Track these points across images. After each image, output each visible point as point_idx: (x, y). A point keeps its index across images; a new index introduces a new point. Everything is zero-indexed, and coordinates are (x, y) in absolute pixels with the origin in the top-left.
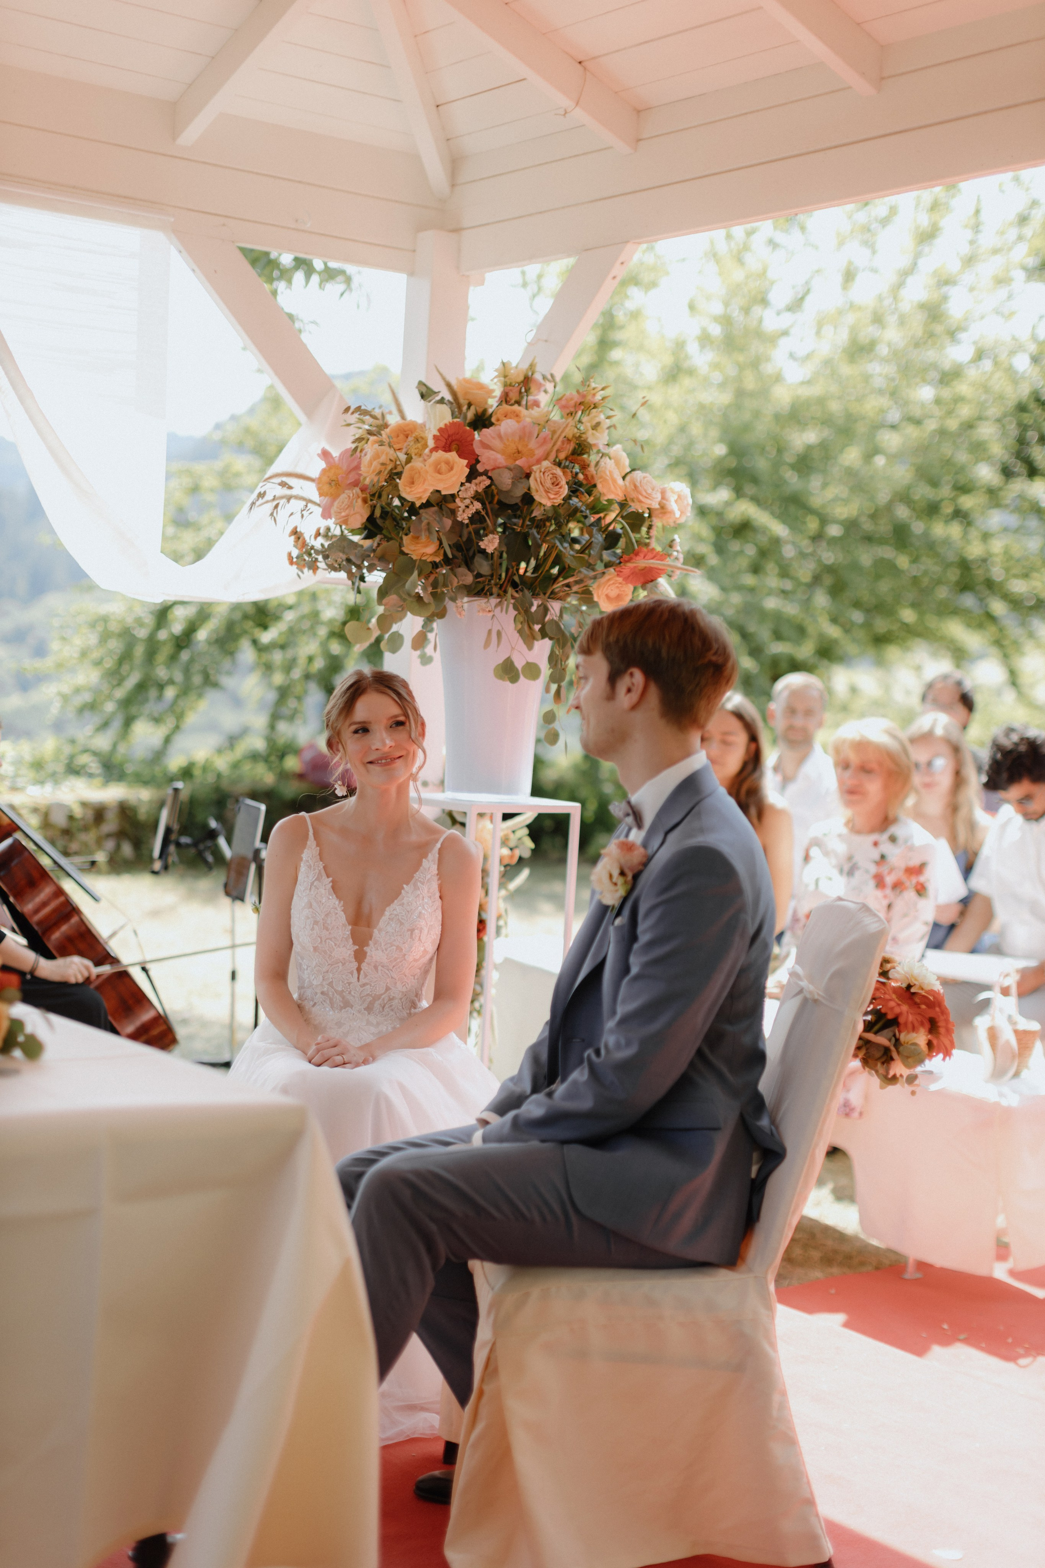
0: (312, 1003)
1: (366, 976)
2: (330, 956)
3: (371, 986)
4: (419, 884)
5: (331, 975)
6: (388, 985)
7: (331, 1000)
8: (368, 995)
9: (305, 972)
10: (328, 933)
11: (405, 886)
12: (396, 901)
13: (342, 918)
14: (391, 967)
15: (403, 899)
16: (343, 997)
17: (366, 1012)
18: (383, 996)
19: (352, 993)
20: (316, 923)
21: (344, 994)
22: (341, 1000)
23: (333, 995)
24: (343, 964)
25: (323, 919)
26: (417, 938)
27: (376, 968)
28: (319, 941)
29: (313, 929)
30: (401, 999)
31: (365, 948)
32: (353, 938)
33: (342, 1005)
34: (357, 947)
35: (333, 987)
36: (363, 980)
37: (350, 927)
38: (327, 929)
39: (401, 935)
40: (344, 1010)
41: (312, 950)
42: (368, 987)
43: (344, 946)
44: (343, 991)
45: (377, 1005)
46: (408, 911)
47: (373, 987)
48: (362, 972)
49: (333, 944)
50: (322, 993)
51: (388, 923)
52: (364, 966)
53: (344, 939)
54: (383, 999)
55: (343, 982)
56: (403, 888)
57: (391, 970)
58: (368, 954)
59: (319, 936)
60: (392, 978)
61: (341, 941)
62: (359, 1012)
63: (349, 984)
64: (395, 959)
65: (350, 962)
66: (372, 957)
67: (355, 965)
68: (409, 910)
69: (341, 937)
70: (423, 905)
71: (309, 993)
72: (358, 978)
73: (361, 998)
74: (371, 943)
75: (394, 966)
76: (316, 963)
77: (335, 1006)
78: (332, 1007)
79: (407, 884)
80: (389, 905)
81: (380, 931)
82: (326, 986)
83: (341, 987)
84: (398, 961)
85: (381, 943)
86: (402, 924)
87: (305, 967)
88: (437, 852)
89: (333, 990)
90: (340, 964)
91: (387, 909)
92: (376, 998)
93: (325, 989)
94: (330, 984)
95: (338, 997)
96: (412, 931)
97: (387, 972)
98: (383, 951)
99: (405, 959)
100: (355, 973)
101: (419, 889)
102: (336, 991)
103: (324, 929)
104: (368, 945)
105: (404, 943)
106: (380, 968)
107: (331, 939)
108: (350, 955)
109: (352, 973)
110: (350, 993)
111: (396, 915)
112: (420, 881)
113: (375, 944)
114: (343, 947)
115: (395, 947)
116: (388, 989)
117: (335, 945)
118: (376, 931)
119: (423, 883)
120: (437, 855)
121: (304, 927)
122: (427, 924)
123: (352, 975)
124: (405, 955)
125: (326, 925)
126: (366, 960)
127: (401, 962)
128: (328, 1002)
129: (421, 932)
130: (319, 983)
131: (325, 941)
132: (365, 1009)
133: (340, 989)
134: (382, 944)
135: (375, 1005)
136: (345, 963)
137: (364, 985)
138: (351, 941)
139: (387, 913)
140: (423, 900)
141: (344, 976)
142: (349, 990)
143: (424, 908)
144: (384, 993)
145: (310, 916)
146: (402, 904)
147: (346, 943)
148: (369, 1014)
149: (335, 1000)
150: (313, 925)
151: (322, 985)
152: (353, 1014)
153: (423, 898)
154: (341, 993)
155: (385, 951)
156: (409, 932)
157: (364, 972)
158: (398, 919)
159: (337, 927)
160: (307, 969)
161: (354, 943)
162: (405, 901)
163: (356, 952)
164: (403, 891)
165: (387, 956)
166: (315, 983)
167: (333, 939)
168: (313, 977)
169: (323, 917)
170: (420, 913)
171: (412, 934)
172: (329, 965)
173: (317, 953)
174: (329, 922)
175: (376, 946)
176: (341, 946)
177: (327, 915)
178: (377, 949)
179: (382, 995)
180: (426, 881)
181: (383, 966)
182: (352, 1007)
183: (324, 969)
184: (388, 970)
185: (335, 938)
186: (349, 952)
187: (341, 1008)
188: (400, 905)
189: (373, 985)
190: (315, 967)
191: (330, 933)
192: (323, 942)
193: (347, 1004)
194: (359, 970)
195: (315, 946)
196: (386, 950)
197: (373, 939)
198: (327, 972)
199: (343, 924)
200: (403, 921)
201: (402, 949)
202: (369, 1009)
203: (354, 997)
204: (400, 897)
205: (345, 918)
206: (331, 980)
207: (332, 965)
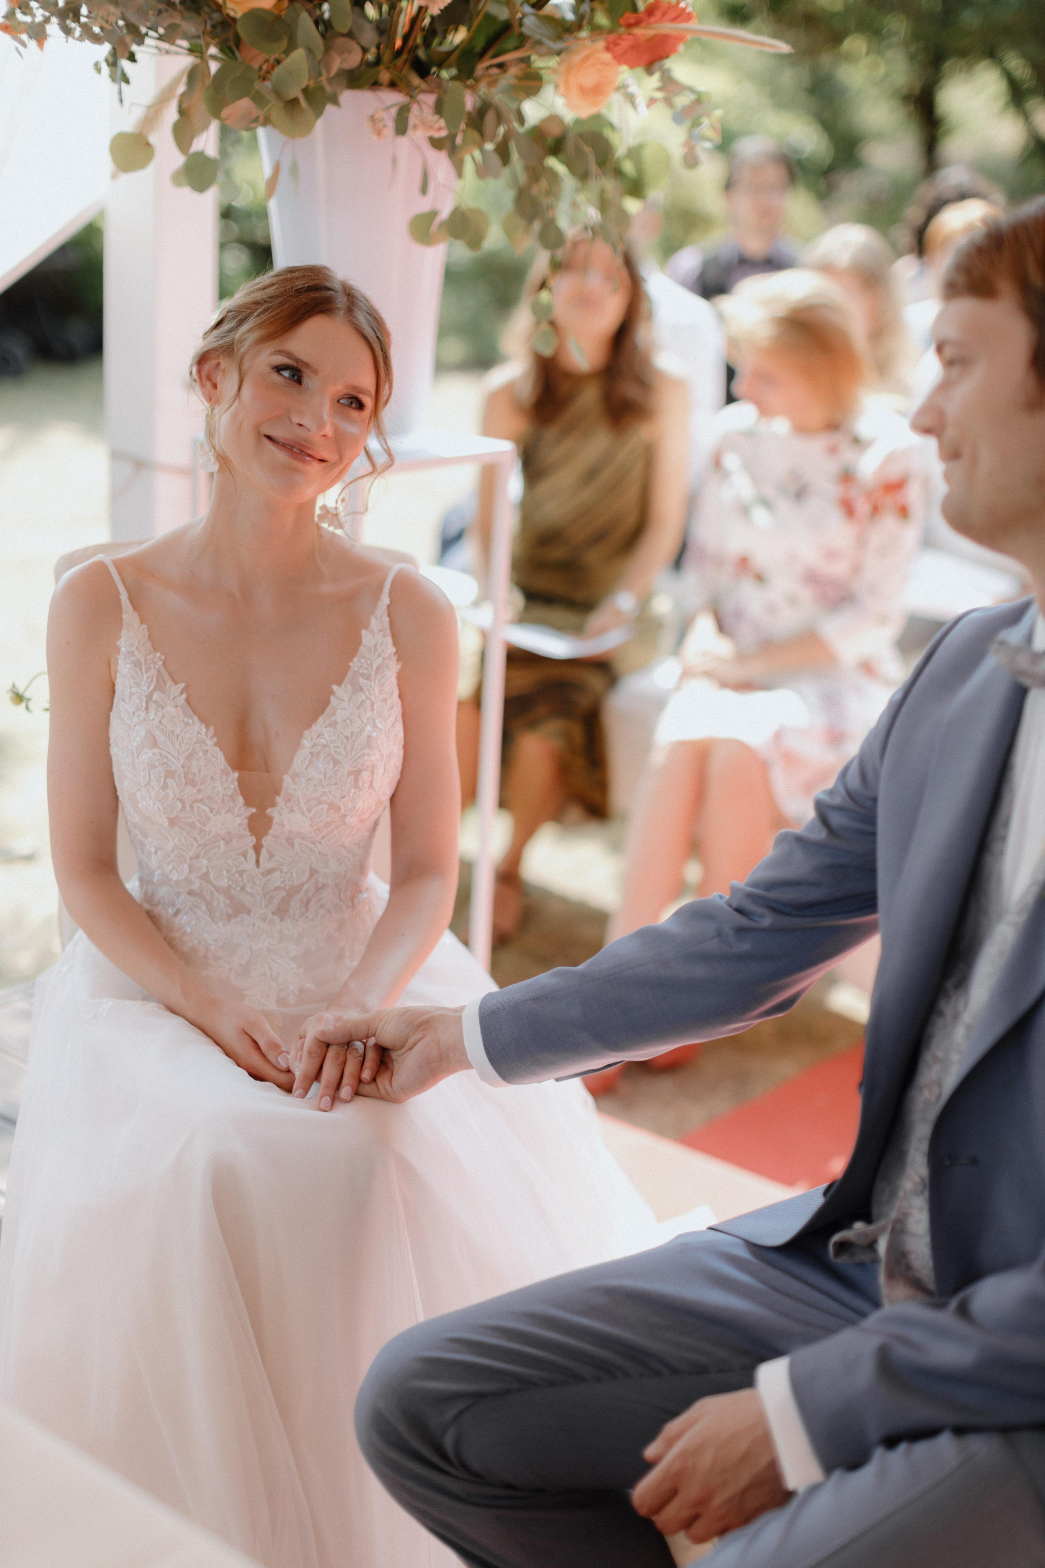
0: (171, 911)
1: (271, 856)
2: (201, 831)
3: (281, 872)
4: (362, 681)
5: (205, 862)
6: (313, 866)
7: (209, 904)
8: (277, 888)
9: (153, 856)
10: (195, 790)
11: (335, 687)
12: (321, 719)
13: (219, 760)
14: (319, 839)
15: (334, 713)
16: (231, 898)
17: (277, 918)
18: (305, 887)
19: (248, 889)
20: (170, 774)
21: (233, 892)
22: (228, 902)
23: (212, 894)
24: (228, 842)
25: (183, 766)
26: (367, 785)
27: (290, 842)
28: (180, 807)
29: (165, 786)
30: (337, 886)
31: (269, 811)
32: (242, 794)
33: (230, 912)
34: (254, 810)
35: (209, 882)
36: (265, 864)
37: (236, 775)
38: (193, 783)
39: (336, 784)
40: (234, 920)
41: (166, 824)
42: (277, 874)
43: (229, 811)
44: (230, 887)
45: (295, 904)
46: (347, 738)
47: (287, 873)
48: (264, 852)
49: (206, 809)
50: (191, 893)
51: (310, 762)
52: (267, 841)
53: (226, 798)
54: (307, 892)
55: (228, 871)
56: (332, 692)
57: (320, 843)
58: (275, 820)
59: (178, 799)
60: (320, 853)
61: (223, 801)
62: (264, 919)
63: (241, 873)
64: (327, 825)
65: (241, 837)
66: (283, 825)
67: (252, 840)
68: (349, 734)
69: (221, 796)
70: (374, 721)
71: (163, 892)
72: (257, 862)
73: (265, 895)
74: (279, 799)
75: (323, 837)
76: (175, 845)
77: (218, 914)
78: (212, 917)
79: (339, 684)
80: (309, 726)
81: (295, 777)
82: (197, 882)
83: (226, 880)
84: (333, 826)
85: (298, 800)
86: (336, 762)
87: (153, 850)
88: (386, 614)
89: (211, 887)
90: (222, 843)
91: (306, 733)
92: (292, 892)
93: (195, 887)
94: (205, 877)
95: (222, 898)
96: (356, 774)
97: (311, 846)
98: (303, 813)
99: (344, 823)
100: (252, 854)
101: (361, 690)
102: (215, 887)
103: (186, 784)
104: (273, 804)
105: (343, 797)
106: (297, 841)
107: (201, 801)
108: (240, 825)
109: (245, 855)
110: (243, 889)
111: (324, 746)
112: (363, 675)
113: (288, 801)
114: (226, 812)
115: (326, 806)
116: (313, 872)
117: (212, 810)
118: (287, 779)
119: (367, 677)
120: (387, 620)
121: (147, 784)
122: (382, 756)
123: (245, 857)
124: (345, 816)
125: (190, 776)
126: (271, 832)
127: (337, 828)
128: (204, 908)
129: (373, 773)
130: (183, 877)
131: (191, 806)
132: (273, 913)
133: (224, 883)
134: (302, 802)
135: (292, 904)
136: (231, 840)
137: (270, 872)
138: (240, 800)
139: (306, 743)
140: (372, 710)
141: (230, 862)
142: (241, 884)
143: (375, 726)
144: (307, 882)
145: (157, 763)
146: (334, 725)
147: (232, 804)
148: (282, 920)
149: (215, 903)
150: (165, 778)
151: (187, 880)
152: (254, 925)
153: (372, 706)
154: (226, 892)
155: (306, 812)
156: (352, 777)
157: (268, 851)
158: (329, 754)
159: (212, 778)
160: (156, 853)
161: (248, 803)
162: (340, 715)
163: (252, 819)
164: (332, 698)
165: (312, 821)
166: (175, 877)
167: (206, 801)
168: (171, 866)
169: (182, 761)
170: (369, 737)
171: (356, 780)
172: (200, 845)
173: (176, 829)
174: (195, 770)
175: (289, 804)
176: (223, 812)
177: (189, 757)
178: (292, 811)
179: (302, 885)
180: (373, 673)
181: (303, 839)
182: (249, 912)
183: (190, 854)
184: (313, 843)
185: (209, 797)
186: (238, 820)
187: (229, 917)
188: (330, 725)
189: (285, 870)
190: (172, 851)
191: (199, 791)
192: (188, 809)
193: (238, 909)
194: (257, 848)
195: (172, 816)
196: (309, 810)
197: (282, 794)
198: (197, 857)
199: (222, 771)
200: (337, 757)
201: (339, 809)
202: (281, 911)
203: (252, 894)
204: (329, 710)
205: (223, 757)
206: (205, 870)
207: (205, 845)
